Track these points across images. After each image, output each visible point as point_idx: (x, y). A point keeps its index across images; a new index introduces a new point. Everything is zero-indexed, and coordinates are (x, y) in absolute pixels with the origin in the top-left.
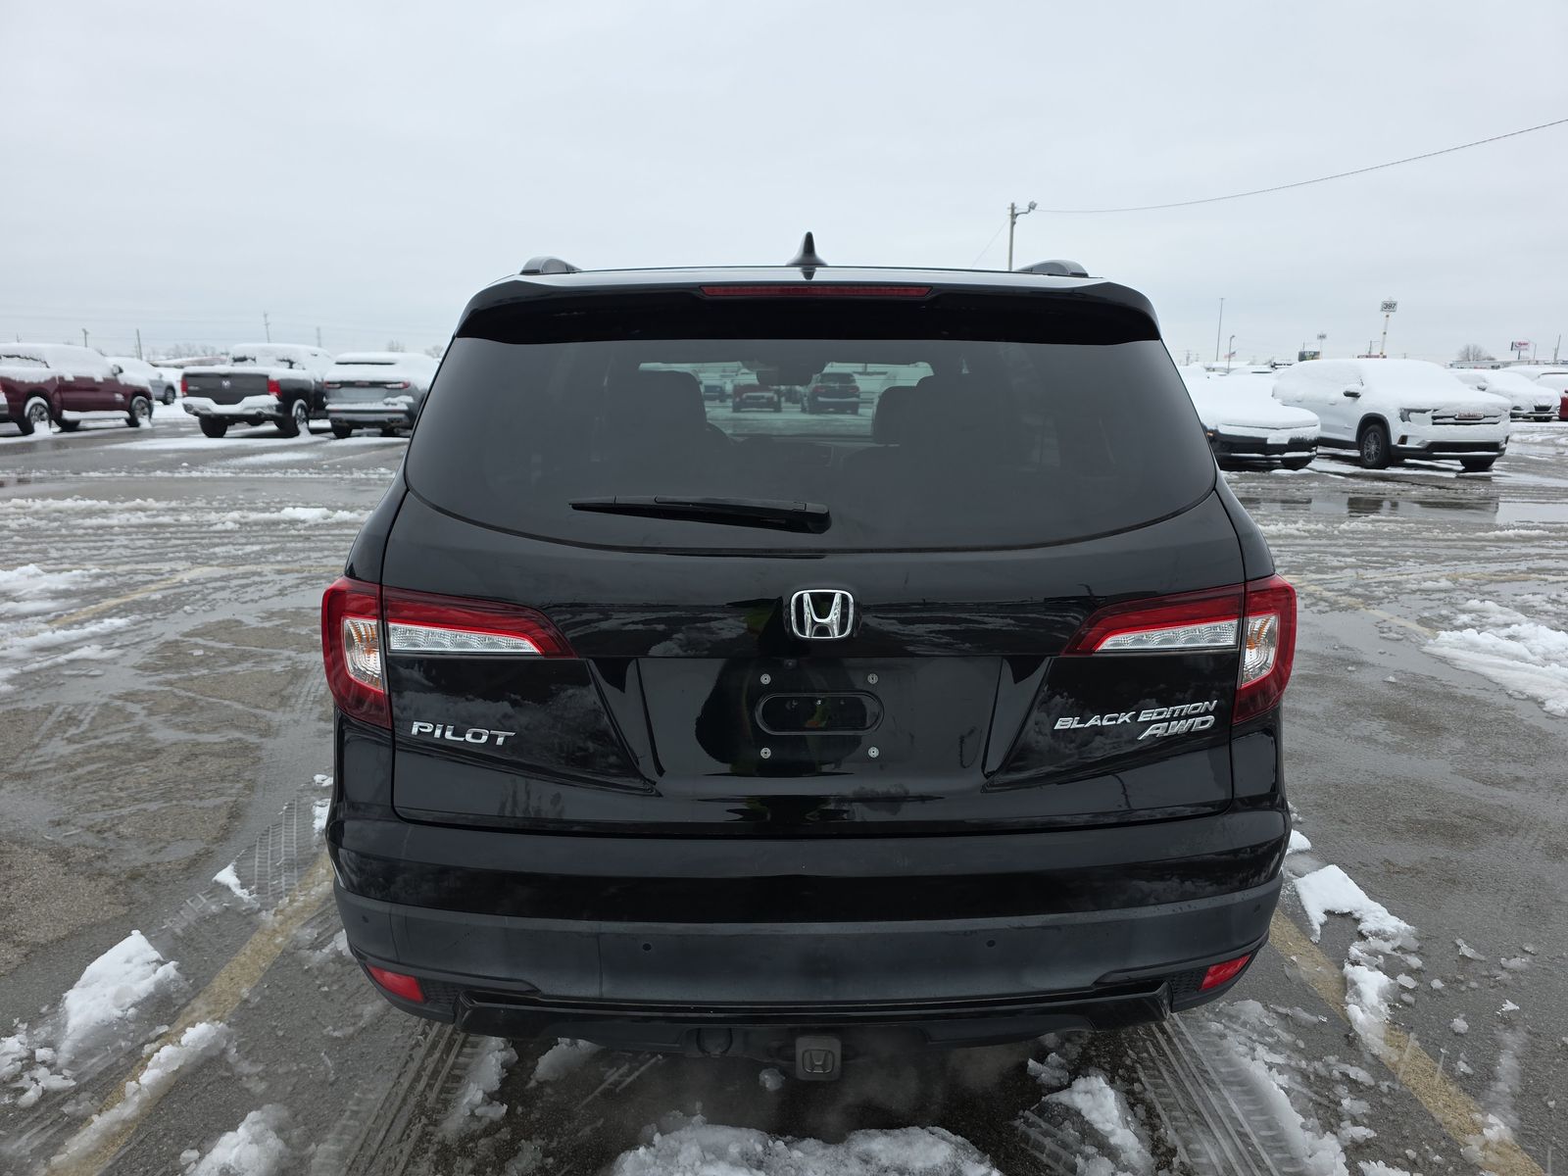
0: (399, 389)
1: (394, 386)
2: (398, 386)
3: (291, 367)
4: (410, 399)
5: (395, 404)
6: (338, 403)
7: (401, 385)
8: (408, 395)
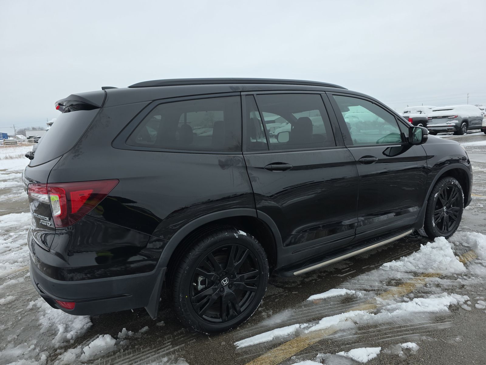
0: (453, 118)
1: (451, 117)
2: (452, 117)
3: (421, 113)
4: (457, 122)
5: (451, 124)
6: (431, 124)
7: (454, 117)
8: (456, 120)
